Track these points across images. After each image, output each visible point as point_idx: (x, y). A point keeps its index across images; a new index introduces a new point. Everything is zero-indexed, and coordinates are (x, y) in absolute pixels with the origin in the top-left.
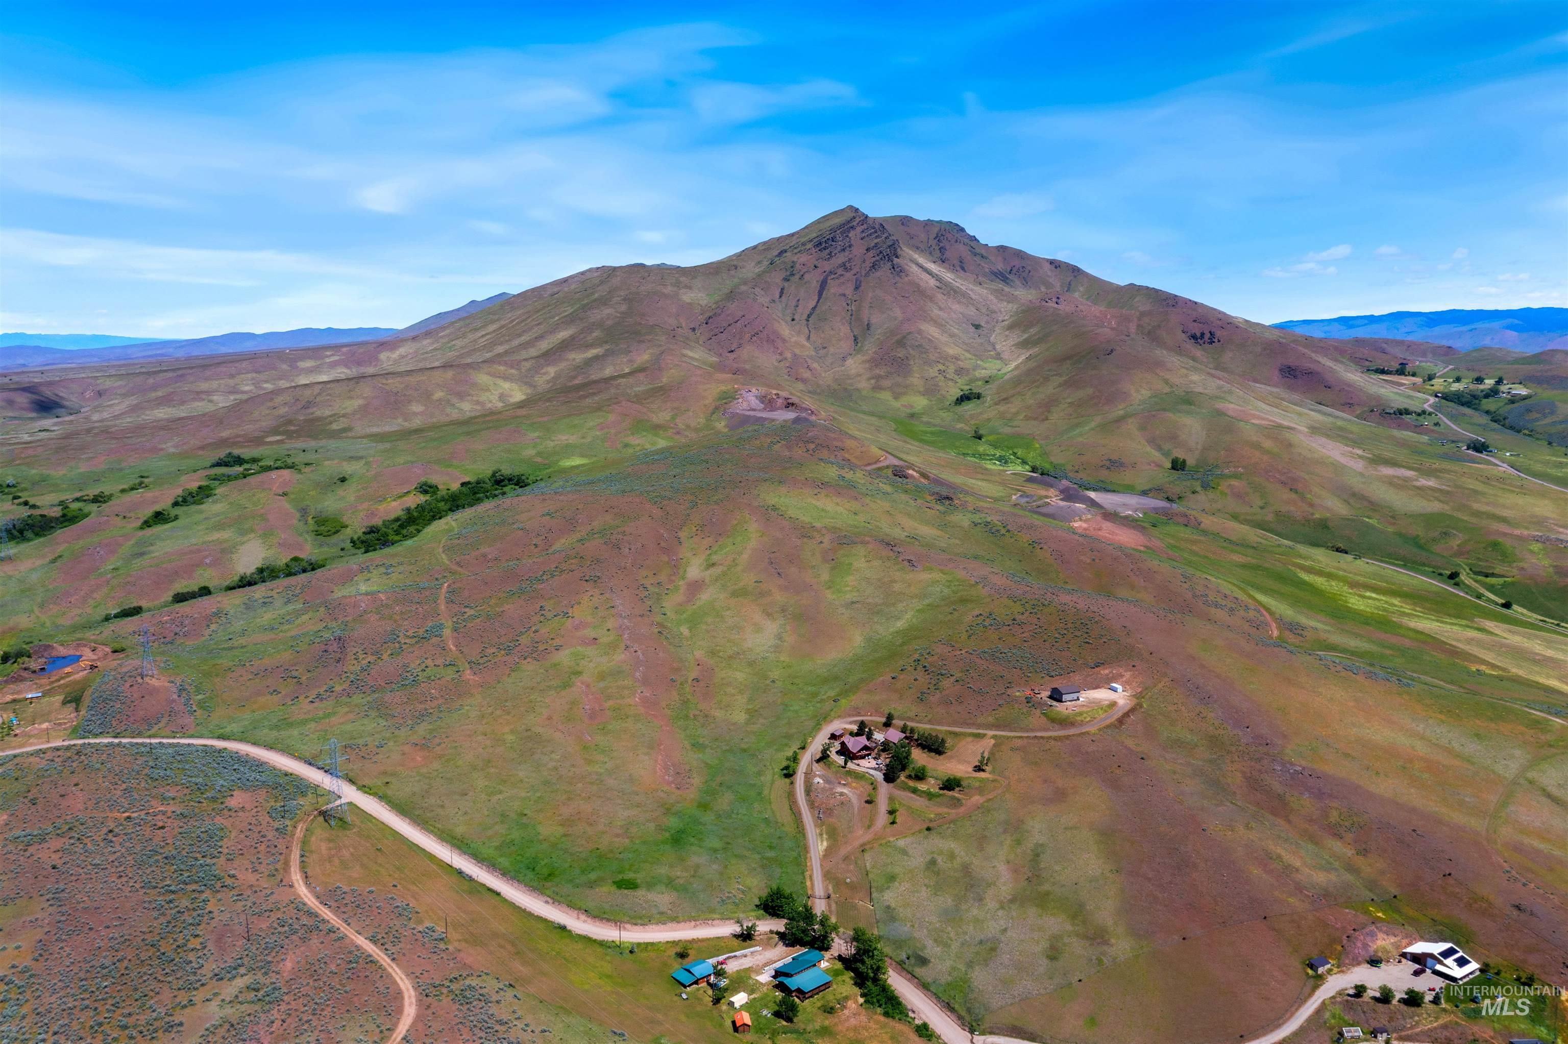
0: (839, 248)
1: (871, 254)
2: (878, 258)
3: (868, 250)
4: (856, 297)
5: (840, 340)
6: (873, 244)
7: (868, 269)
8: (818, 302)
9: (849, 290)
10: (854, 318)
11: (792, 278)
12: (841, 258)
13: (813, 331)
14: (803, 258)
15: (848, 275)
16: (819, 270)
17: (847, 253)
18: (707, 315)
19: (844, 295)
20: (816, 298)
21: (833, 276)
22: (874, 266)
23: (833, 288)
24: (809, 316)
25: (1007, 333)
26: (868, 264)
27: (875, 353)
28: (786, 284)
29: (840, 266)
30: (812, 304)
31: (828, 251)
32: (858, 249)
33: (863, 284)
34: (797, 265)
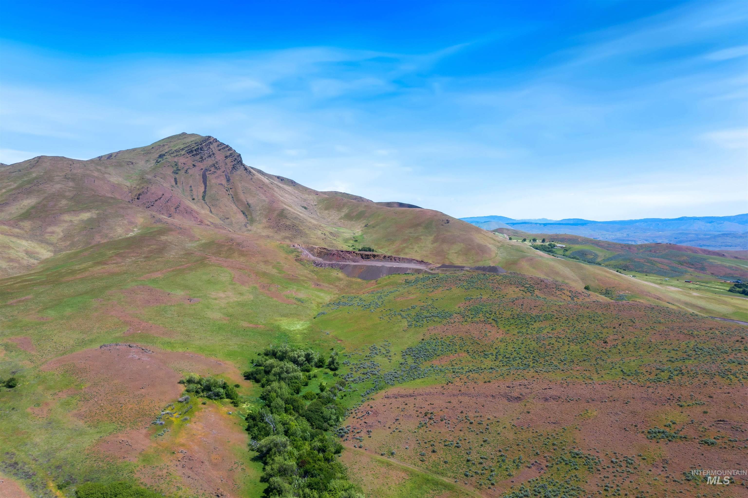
0: (206, 155)
1: (229, 160)
2: (235, 162)
3: (226, 157)
4: (229, 187)
5: (235, 213)
6: (228, 154)
7: (231, 169)
8: (205, 188)
9: (224, 182)
10: (236, 199)
11: (179, 172)
12: (209, 162)
13: (211, 207)
14: (182, 160)
15: (219, 172)
16: (197, 169)
17: (213, 158)
18: (136, 192)
19: (222, 184)
20: (203, 185)
21: (209, 172)
22: (234, 167)
23: (213, 180)
24: (204, 197)
25: (327, 212)
26: (230, 165)
27: (267, 222)
28: (177, 176)
29: (211, 166)
30: (202, 189)
31: (198, 157)
32: (220, 157)
33: (231, 178)
34: (179, 164)
